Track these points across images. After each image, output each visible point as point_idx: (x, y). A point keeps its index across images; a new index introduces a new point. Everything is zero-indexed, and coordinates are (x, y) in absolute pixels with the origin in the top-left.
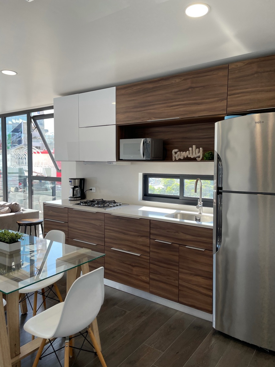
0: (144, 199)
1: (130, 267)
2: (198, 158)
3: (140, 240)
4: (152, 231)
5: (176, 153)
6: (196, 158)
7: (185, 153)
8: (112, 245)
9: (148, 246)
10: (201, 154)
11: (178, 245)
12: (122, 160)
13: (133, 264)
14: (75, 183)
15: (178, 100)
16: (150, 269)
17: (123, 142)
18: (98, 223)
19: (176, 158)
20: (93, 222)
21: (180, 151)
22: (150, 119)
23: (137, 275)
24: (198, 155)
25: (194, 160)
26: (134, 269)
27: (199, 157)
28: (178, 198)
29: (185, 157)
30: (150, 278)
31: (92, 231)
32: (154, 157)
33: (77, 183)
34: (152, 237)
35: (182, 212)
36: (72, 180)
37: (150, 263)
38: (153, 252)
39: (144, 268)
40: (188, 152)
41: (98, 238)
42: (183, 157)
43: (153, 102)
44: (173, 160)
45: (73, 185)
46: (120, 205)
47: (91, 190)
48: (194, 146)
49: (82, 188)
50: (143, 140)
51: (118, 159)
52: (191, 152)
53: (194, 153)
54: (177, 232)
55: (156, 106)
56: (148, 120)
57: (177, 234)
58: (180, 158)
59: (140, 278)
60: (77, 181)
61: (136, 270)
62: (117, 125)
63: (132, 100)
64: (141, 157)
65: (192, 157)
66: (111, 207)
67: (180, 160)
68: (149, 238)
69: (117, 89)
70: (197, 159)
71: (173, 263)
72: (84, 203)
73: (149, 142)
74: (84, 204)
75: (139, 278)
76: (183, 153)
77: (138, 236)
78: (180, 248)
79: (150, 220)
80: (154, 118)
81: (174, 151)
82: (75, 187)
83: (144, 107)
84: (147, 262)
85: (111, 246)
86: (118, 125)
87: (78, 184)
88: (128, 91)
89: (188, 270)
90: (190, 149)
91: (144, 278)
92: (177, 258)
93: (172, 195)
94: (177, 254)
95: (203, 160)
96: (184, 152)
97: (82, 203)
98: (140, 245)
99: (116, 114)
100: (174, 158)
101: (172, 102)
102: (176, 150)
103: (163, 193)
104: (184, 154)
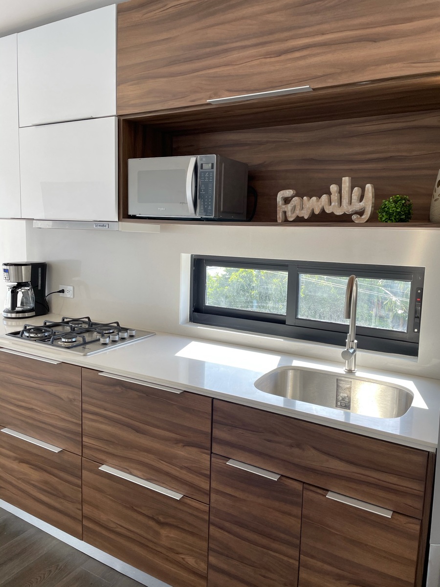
0: (193, 319)
1: (152, 523)
2: (359, 216)
3: (181, 453)
4: (217, 433)
5: (287, 201)
6: (352, 215)
7: (318, 201)
8: (104, 458)
9: (204, 475)
10: (368, 204)
11: (298, 486)
12: (134, 217)
13: (161, 519)
14: (18, 274)
15: (307, 30)
16: (209, 538)
17: (136, 165)
18: (64, 393)
19: (289, 214)
20: (51, 388)
21: (300, 194)
22: (216, 95)
23: (170, 549)
24: (357, 206)
25: (345, 220)
26: (164, 532)
27: (361, 213)
28: (283, 322)
29: (317, 212)
30: (210, 566)
31: (49, 412)
32: (223, 212)
33: (25, 275)
34: (216, 449)
35: (297, 363)
36: (11, 269)
37: (209, 523)
38: (218, 492)
39: (192, 534)
40: (324, 197)
41: (65, 434)
42: (310, 211)
43: (226, 43)
44: (279, 221)
45: (12, 279)
46: (132, 336)
47: (63, 291)
48: (346, 181)
49: (39, 288)
50: (192, 160)
51: (124, 213)
52: (335, 197)
53: (345, 201)
54: (299, 446)
55: (235, 55)
56: (210, 98)
57: (296, 451)
58: (301, 216)
59: (182, 560)
60: (26, 270)
61: (168, 535)
62: (119, 117)
63: (163, 40)
64: (189, 211)
65: (339, 212)
66: (105, 344)
67: (299, 221)
68: (209, 452)
69: (119, 12)
70: (354, 217)
71: (283, 536)
72: (32, 333)
73: (212, 167)
74: (32, 335)
75: (179, 558)
76: (309, 200)
77: (177, 442)
78: (308, 494)
79: (214, 398)
80: (227, 93)
81: (281, 195)
82: (20, 285)
83: (198, 58)
84: (203, 519)
85: (102, 460)
86: (122, 118)
87: (26, 278)
88: (152, 13)
89: (330, 564)
90: (334, 188)
91: (191, 561)
92: (294, 523)
93: (267, 311)
94: (297, 511)
95: (373, 220)
96: (314, 198)
97: (29, 331)
98: (181, 468)
99: (119, 83)
100: (280, 216)
101: (286, 40)
102: (288, 193)
103: (242, 307)
104: (314, 204)
